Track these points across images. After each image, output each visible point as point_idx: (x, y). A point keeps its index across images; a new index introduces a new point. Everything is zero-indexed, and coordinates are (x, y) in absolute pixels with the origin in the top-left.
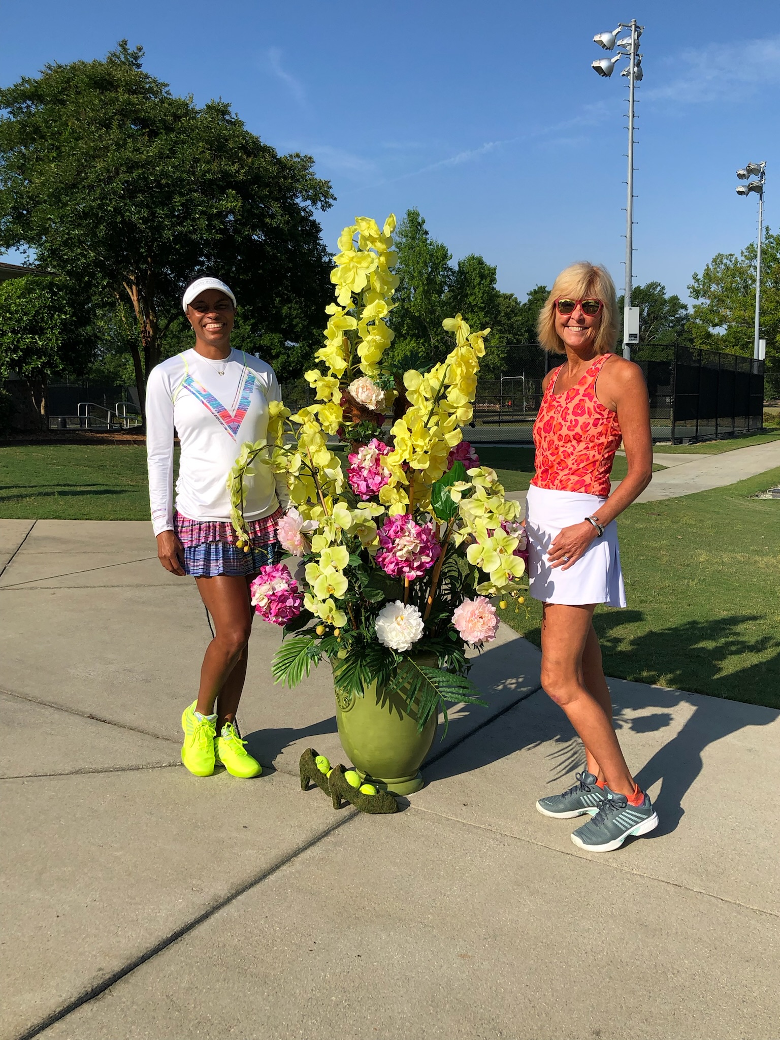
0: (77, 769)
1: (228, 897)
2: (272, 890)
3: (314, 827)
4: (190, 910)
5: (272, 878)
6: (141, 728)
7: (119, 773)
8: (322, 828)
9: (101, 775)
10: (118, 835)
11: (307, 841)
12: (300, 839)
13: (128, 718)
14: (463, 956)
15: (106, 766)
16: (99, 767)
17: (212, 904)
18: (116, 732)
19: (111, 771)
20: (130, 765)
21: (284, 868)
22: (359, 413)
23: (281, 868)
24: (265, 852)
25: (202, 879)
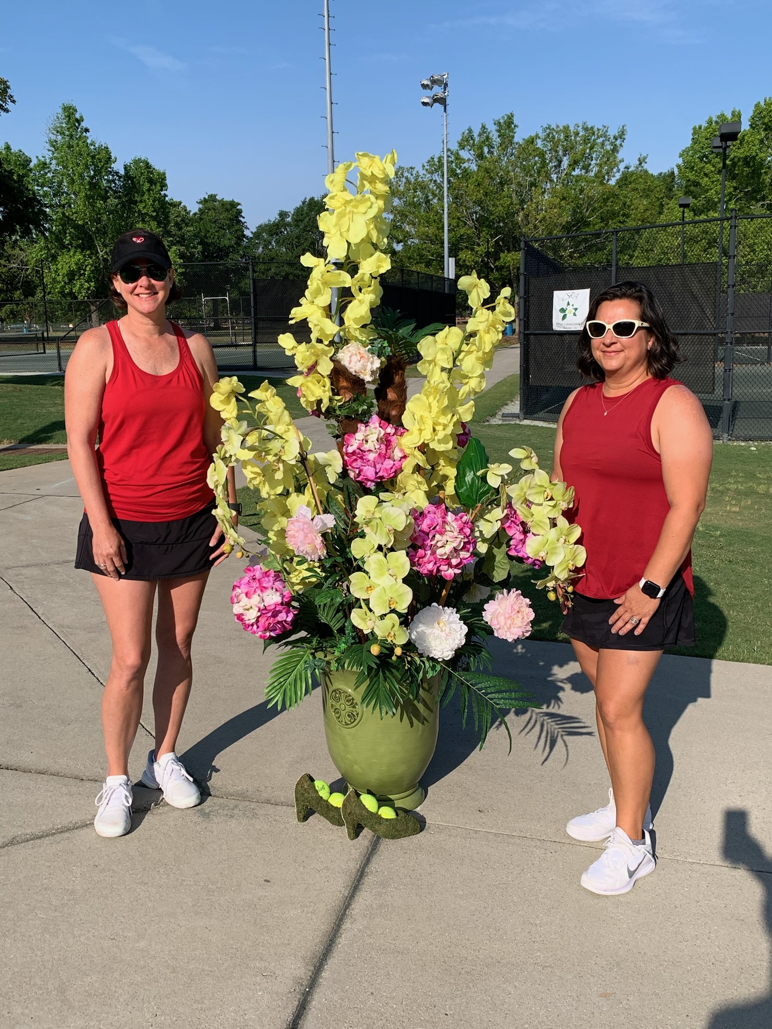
0: (10, 838)
1: (311, 977)
2: (355, 957)
3: (344, 867)
4: (280, 1002)
5: (343, 941)
6: (53, 770)
7: (67, 835)
8: (354, 866)
9: (46, 841)
10: (123, 920)
11: (347, 886)
12: (339, 886)
13: (26, 758)
14: (605, 995)
15: (44, 828)
16: (37, 831)
17: (298, 990)
18: (25, 779)
19: (54, 834)
20: (74, 822)
21: (347, 925)
22: (350, 385)
23: (343, 927)
24: (311, 909)
25: (264, 959)
